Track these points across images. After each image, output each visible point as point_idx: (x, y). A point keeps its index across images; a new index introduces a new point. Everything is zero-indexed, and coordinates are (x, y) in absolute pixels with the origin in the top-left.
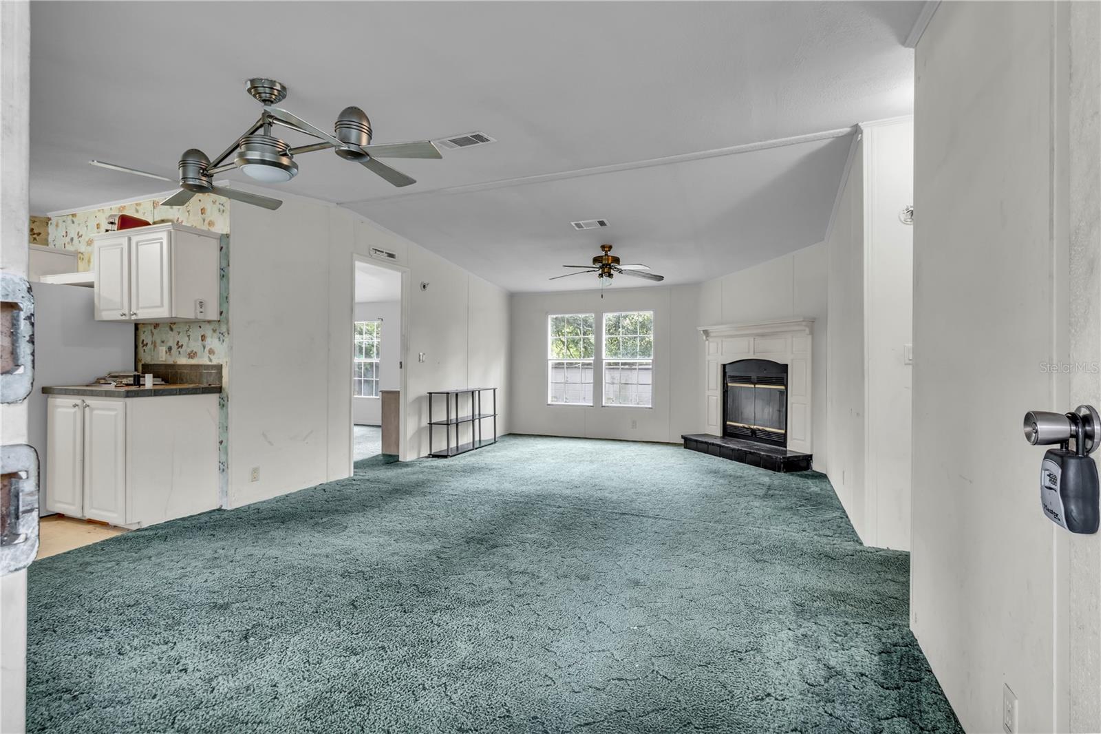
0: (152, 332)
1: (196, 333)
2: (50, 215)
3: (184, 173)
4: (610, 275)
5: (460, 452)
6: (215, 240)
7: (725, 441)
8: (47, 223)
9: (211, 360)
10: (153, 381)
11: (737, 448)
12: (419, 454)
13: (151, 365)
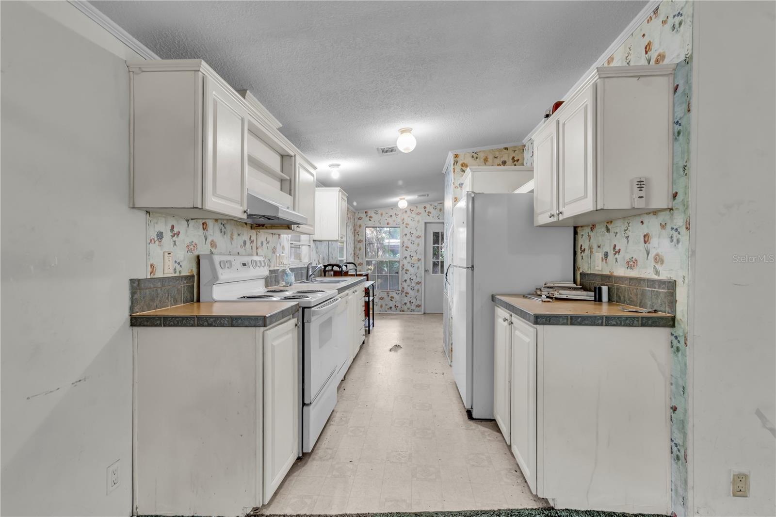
0: (589, 236)
1: (637, 231)
2: (525, 141)
6: (665, 78)
8: (523, 150)
9: (657, 273)
13: (588, 274)
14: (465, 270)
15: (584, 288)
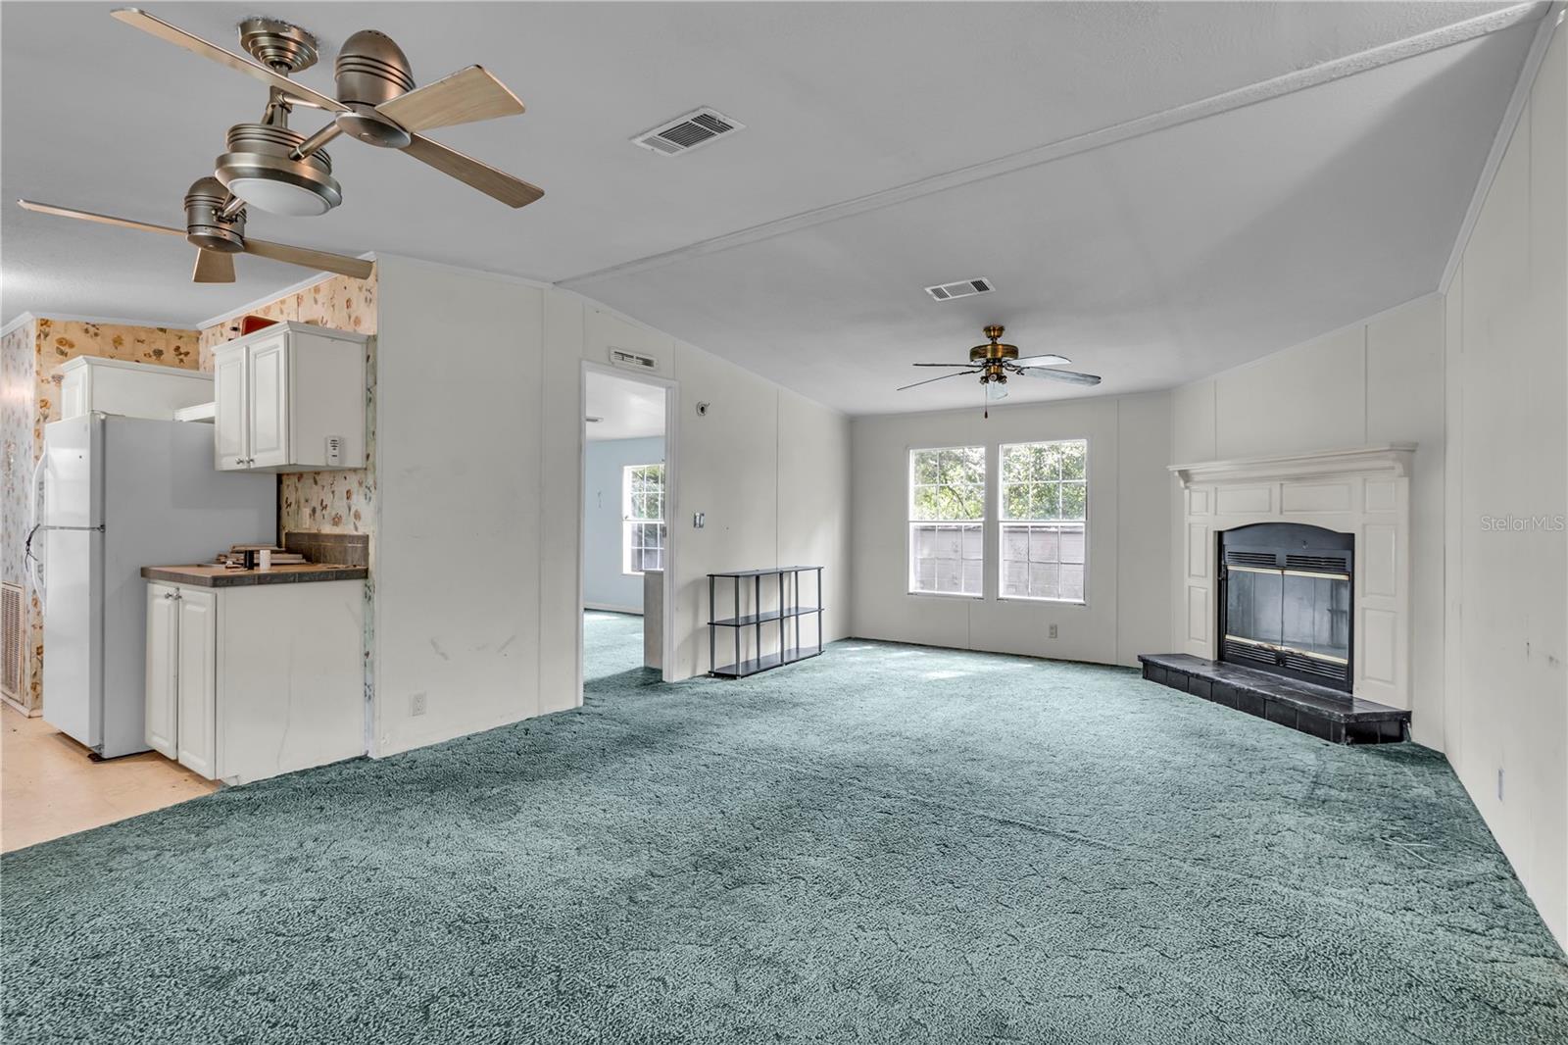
0: (294, 486)
1: (341, 487)
2: (201, 326)
3: (191, 217)
4: (1001, 378)
5: (762, 668)
6: (359, 346)
7: (1222, 671)
8: (198, 338)
9: (356, 529)
10: (272, 558)
11: (1246, 687)
12: (694, 669)
13: (295, 534)
14: (88, 532)
15: (289, 551)
